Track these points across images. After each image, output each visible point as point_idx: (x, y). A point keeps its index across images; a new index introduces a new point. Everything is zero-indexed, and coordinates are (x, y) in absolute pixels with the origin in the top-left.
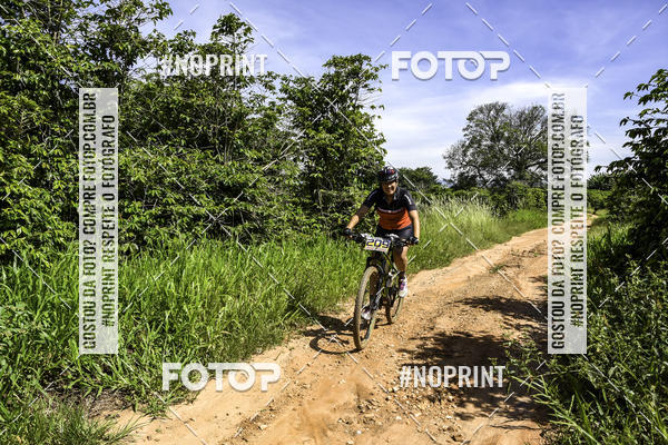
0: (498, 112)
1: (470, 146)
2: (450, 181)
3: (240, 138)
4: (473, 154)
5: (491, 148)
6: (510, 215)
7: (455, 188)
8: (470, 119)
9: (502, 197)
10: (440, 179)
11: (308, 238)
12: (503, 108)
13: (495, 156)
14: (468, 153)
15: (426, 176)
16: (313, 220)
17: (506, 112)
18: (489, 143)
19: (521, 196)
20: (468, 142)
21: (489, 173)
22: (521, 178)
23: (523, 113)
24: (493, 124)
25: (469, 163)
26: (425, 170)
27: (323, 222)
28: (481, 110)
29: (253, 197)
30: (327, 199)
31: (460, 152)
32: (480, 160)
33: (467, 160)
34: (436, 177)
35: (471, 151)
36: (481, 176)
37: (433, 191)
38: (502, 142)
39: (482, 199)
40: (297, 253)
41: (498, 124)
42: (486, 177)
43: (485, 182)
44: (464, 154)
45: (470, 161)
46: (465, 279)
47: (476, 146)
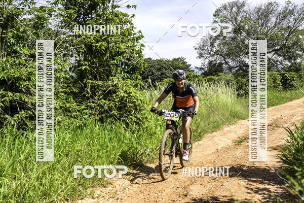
0: (239, 8)
1: (216, 38)
2: (201, 69)
3: (13, 37)
4: (219, 45)
5: (234, 39)
7: (205, 74)
8: (216, 15)
10: (192, 67)
11: (78, 123)
12: (243, 5)
13: (237, 46)
14: (216, 45)
15: (182, 64)
16: (83, 107)
17: (246, 8)
18: (232, 35)
21: (234, 60)
23: (260, 9)
24: (236, 19)
25: (216, 53)
26: (181, 60)
27: (92, 109)
28: (225, 7)
29: (28, 89)
30: (94, 89)
31: (209, 44)
32: (225, 50)
33: (215, 50)
34: (190, 65)
35: (218, 42)
36: (226, 63)
38: (244, 34)
39: (228, 82)
40: (68, 136)
41: (239, 19)
42: (231, 63)
43: (230, 68)
44: (212, 45)
45: (217, 51)
46: (214, 151)
47: (221, 38)
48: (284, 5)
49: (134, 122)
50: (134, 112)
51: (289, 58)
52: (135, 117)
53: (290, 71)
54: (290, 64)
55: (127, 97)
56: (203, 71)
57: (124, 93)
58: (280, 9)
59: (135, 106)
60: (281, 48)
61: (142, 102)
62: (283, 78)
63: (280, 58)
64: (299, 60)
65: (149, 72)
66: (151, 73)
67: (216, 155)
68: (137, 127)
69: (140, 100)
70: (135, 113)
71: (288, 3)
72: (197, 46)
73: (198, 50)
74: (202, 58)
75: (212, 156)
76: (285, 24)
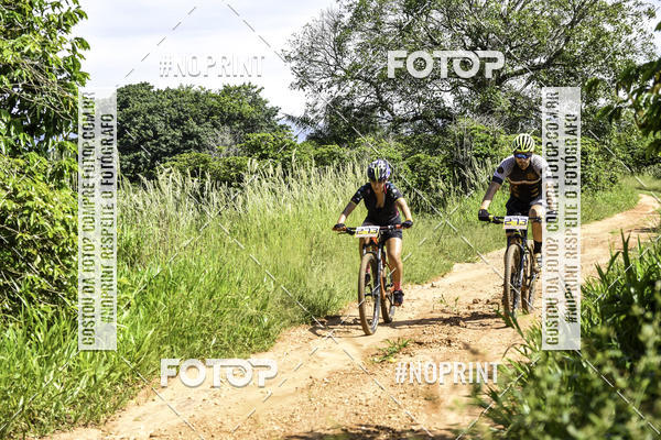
1: (353, 26)
2: (304, 121)
4: (362, 49)
6: (453, 206)
7: (318, 139)
9: (438, 160)
14: (351, 46)
15: (247, 108)
18: (401, 17)
19: (482, 157)
20: (348, 16)
21: (406, 96)
22: (486, 109)
25: (352, 73)
26: (248, 93)
33: (347, 62)
34: (275, 111)
35: (357, 38)
36: (384, 105)
37: (253, 149)
42: (400, 107)
43: (398, 122)
44: (339, 47)
45: (355, 67)
46: (303, 383)
47: (369, 25)
49: (42, 292)
50: (39, 259)
52: (42, 275)
55: (16, 212)
56: (310, 130)
57: (9, 197)
59: (44, 242)
60: (549, 63)
61: (67, 228)
65: (145, 128)
66: (150, 133)
67: (303, 397)
68: (47, 307)
69: (63, 222)
70: (42, 264)
72: (291, 50)
73: (294, 64)
74: (308, 89)
75: (291, 400)
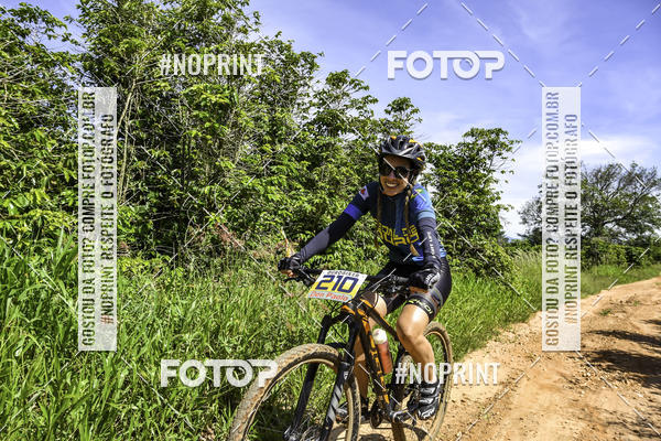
2: (525, 236)
22: (598, 234)
23: (599, 171)
31: (535, 208)
48: (629, 168)
51: (635, 231)
53: (636, 245)
54: (635, 237)
56: (527, 240)
58: (623, 171)
60: (624, 218)
62: (627, 254)
63: (623, 230)
64: (647, 233)
71: (634, 166)
72: (521, 210)
73: (521, 215)
74: (527, 225)
76: (630, 189)
